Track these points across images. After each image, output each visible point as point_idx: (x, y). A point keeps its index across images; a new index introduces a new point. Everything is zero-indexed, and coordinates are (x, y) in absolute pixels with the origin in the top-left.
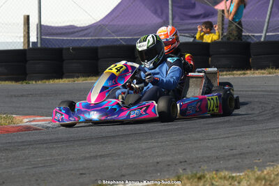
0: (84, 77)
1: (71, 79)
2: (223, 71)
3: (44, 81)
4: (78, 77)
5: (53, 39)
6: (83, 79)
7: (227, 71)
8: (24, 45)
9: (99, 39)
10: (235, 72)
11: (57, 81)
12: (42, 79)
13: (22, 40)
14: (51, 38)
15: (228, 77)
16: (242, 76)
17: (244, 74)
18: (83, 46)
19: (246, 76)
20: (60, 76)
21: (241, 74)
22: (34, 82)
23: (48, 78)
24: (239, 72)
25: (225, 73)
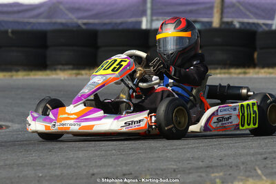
0: (25, 70)
2: (216, 69)
4: (17, 71)
6: (24, 73)
7: (221, 69)
10: (232, 70)
15: (223, 76)
16: (241, 76)
17: (245, 73)
19: (248, 76)
21: (240, 73)
24: (239, 71)
25: (218, 71)
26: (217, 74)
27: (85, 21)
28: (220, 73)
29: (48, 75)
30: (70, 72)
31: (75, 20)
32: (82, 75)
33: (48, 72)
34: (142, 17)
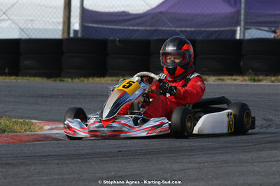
1: (114, 78)
3: (82, 79)
5: (104, 28)
8: (63, 33)
9: (155, 30)
11: (97, 80)
12: (79, 76)
13: (61, 27)
14: (100, 26)
18: (133, 38)
22: (69, 80)
23: (87, 75)
27: (183, 29)
31: (174, 29)
34: (236, 26)
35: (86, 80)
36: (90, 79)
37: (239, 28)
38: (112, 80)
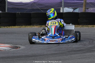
0: (24, 25)
3: (8, 27)
4: (22, 25)
6: (24, 26)
10: (89, 26)
11: (13, 27)
20: (14, 25)
21: (92, 27)
22: (3, 27)
25: (85, 26)
26: (84, 27)
28: (85, 27)
29: (31, 27)
30: (38, 26)
32: (42, 27)
33: (32, 26)
34: (61, 7)
35: (9, 27)
36: (11, 27)
37: (61, 8)
38: (18, 27)
